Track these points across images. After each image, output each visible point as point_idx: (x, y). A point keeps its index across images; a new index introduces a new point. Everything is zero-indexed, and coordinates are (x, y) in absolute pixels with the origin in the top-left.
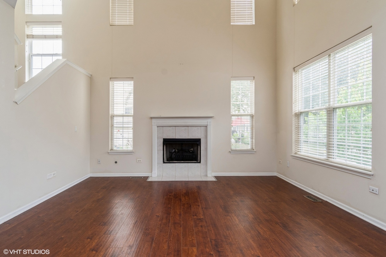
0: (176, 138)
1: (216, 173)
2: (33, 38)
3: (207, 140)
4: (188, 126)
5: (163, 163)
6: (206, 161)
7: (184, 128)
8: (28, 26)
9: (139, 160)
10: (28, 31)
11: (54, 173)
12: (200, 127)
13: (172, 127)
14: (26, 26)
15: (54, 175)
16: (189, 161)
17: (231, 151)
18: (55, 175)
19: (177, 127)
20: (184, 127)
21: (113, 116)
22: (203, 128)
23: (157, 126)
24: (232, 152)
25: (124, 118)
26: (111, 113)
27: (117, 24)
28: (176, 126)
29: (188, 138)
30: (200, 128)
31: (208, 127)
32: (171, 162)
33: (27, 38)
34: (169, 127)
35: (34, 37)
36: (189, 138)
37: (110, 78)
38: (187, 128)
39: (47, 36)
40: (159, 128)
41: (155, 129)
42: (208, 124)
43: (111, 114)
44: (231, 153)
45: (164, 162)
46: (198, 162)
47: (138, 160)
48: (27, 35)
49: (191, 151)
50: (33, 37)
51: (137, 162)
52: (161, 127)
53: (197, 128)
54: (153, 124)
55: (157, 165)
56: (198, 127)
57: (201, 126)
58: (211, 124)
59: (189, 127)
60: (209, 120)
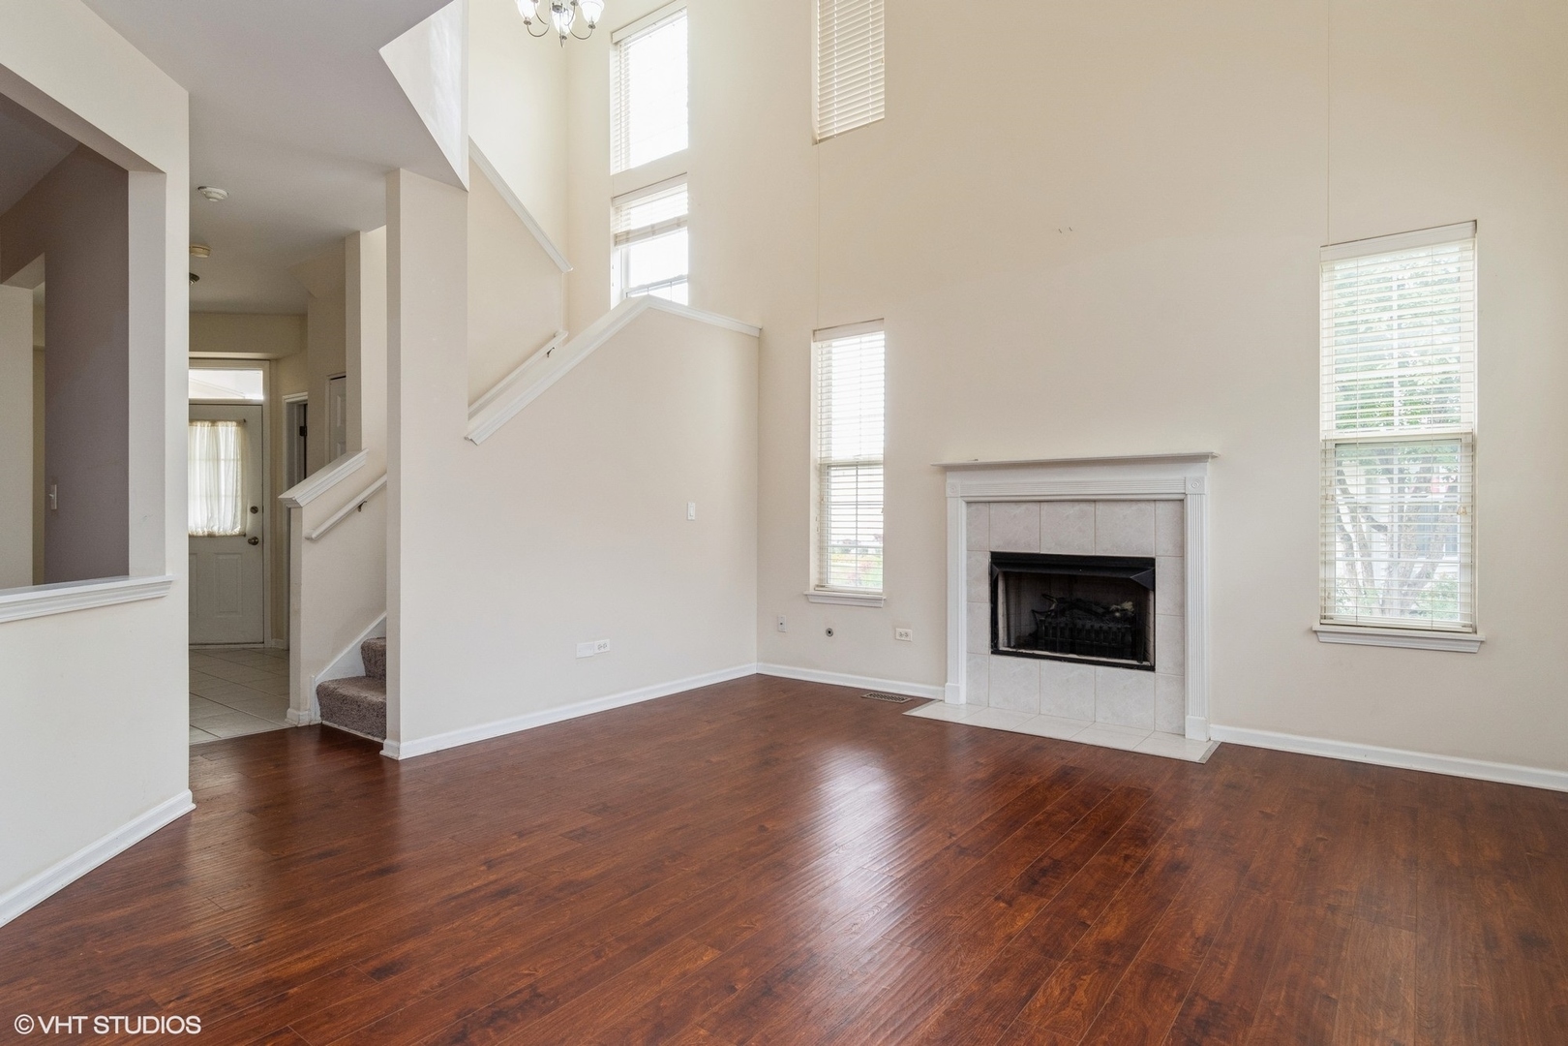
0: (1044, 552)
1: (1239, 729)
2: (627, 240)
3: (1183, 567)
4: (1095, 501)
5: (992, 653)
6: (1182, 666)
7: (1078, 507)
8: (618, 209)
9: (903, 631)
10: (618, 226)
11: (602, 642)
12: (1153, 504)
13: (1024, 506)
14: (612, 211)
15: (602, 650)
16: (1104, 656)
17: (1317, 627)
18: (607, 649)
19: (1045, 506)
20: (1076, 504)
21: (826, 468)
22: (1165, 511)
23: (968, 503)
24: (1329, 631)
25: (860, 472)
26: (816, 454)
27: (836, 132)
28: (1040, 501)
29: (1093, 554)
30: (1150, 507)
31: (1190, 502)
32: (1024, 651)
33: (616, 243)
34: (1013, 505)
35: (630, 236)
36: (1098, 554)
37: (815, 331)
38: (1088, 508)
39: (656, 228)
40: (974, 507)
41: (959, 513)
42: (1189, 489)
43: (821, 458)
44: (1321, 639)
45: (995, 650)
46: (1145, 663)
47: (899, 630)
48: (616, 236)
49: (1117, 614)
50: (627, 237)
51: (898, 637)
52: (980, 506)
53: (1135, 507)
54: (949, 492)
55: (969, 660)
56: (1143, 506)
57: (1155, 501)
58: (1205, 490)
59: (1100, 507)
60: (1192, 472)
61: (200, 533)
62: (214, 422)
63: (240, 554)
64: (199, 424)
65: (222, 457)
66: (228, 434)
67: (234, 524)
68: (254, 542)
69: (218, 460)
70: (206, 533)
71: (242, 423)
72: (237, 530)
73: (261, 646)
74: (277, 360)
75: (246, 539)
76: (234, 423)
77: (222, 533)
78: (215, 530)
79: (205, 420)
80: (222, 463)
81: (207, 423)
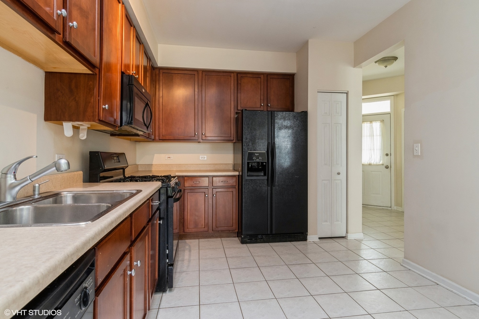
61: (366, 163)
62: (371, 122)
63: (381, 172)
64: (365, 123)
65: (375, 135)
66: (377, 125)
67: (380, 160)
68: (387, 167)
69: (373, 136)
70: (368, 164)
71: (382, 121)
72: (381, 163)
73: (390, 208)
74: (397, 95)
75: (384, 166)
76: (379, 122)
77: (375, 163)
78: (372, 162)
79: (368, 121)
80: (375, 137)
81: (368, 123)
